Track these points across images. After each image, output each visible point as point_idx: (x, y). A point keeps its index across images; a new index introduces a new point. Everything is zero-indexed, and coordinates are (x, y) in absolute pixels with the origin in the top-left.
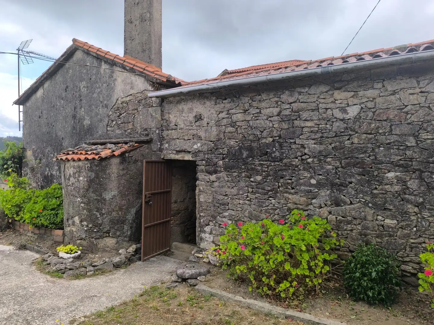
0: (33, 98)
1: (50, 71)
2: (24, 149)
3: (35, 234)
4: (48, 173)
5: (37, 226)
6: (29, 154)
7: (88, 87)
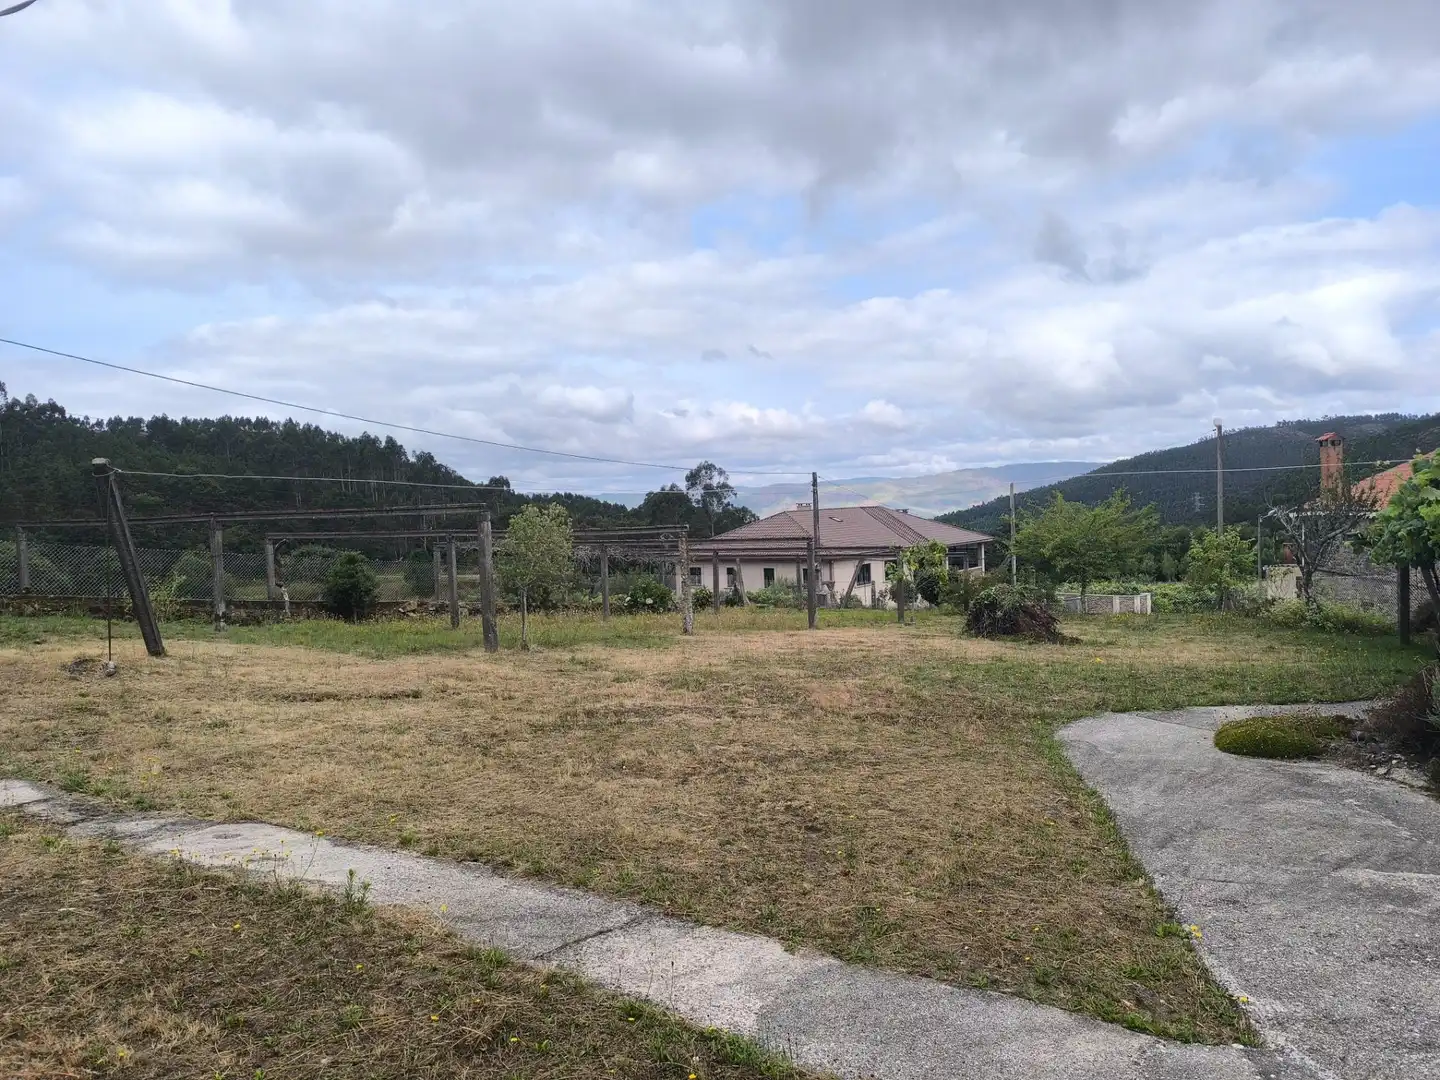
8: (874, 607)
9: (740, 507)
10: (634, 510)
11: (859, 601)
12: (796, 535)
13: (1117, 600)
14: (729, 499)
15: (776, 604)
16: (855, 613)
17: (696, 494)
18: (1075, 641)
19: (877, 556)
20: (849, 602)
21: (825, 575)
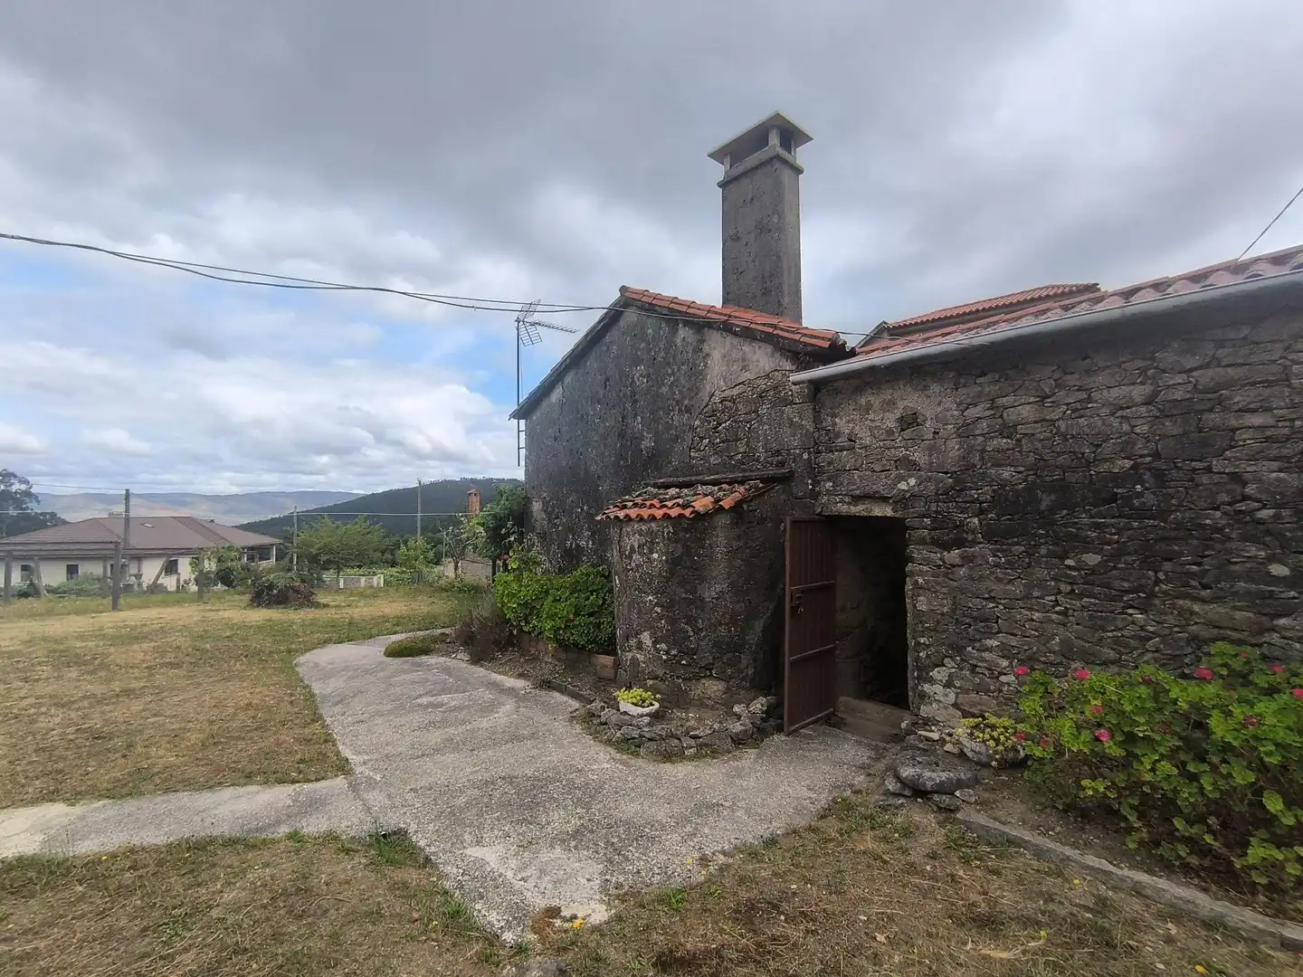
0: (544, 404)
1: (576, 352)
2: (527, 501)
3: (559, 660)
4: (571, 544)
5: (563, 645)
6: (536, 506)
7: (648, 376)
8: (178, 591)
9: (46, 512)
11: (166, 588)
12: (110, 540)
13: (363, 579)
14: (30, 504)
15: (79, 593)
16: (159, 597)
18: (326, 606)
19: (182, 554)
20: (155, 588)
21: (133, 569)
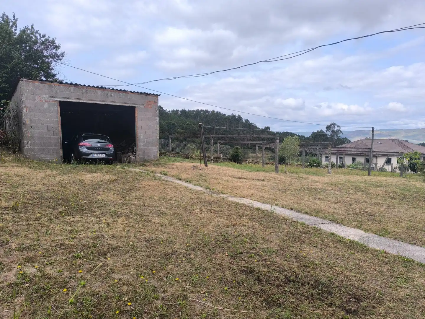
8: (392, 171)
9: (344, 137)
10: (307, 137)
11: (387, 170)
14: (340, 135)
15: (357, 168)
16: (384, 173)
17: (329, 133)
19: (393, 155)
20: (382, 169)
21: (374, 160)
